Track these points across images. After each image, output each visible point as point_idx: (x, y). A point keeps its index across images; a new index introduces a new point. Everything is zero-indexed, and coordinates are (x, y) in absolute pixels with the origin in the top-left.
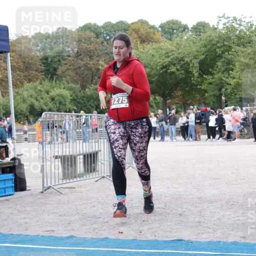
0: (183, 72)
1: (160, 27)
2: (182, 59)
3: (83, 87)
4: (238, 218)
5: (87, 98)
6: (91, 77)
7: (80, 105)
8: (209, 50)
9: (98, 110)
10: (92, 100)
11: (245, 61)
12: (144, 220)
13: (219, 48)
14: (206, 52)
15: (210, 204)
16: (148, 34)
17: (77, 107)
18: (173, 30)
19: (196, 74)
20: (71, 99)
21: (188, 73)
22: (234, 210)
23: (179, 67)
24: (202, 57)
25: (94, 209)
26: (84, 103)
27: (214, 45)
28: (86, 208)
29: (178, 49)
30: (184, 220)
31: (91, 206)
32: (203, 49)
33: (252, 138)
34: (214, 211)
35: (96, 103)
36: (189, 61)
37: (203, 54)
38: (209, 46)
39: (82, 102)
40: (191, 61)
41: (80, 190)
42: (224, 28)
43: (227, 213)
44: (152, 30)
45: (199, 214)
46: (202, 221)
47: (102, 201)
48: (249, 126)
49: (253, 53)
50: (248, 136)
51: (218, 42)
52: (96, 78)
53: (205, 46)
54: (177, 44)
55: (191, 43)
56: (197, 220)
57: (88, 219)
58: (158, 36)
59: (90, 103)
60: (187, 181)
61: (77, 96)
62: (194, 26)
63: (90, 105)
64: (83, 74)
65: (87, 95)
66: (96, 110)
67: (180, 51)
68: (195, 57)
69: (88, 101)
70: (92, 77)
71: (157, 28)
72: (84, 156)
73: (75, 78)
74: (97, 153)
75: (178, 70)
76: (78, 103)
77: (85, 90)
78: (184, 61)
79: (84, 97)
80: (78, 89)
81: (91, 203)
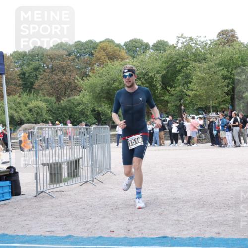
0: (147, 85)
1: (124, 45)
2: (146, 74)
3: (58, 99)
4: (210, 216)
5: (62, 109)
6: (64, 90)
7: (55, 116)
8: (170, 65)
9: (71, 119)
10: (66, 111)
11: (201, 76)
12: (129, 219)
13: (178, 63)
14: (168, 68)
15: (185, 204)
16: (115, 51)
17: (53, 117)
18: (136, 48)
19: (160, 87)
20: (47, 110)
21: (152, 86)
22: (206, 209)
23: (144, 81)
24: (164, 72)
25: (84, 210)
26: (59, 113)
27: (174, 61)
28: (77, 210)
29: (143, 65)
30: (164, 219)
31: (81, 208)
32: (165, 65)
33: (209, 142)
34: (189, 210)
35: (69, 113)
36: (153, 76)
37: (165, 70)
38: (170, 63)
39: (58, 112)
40: (154, 76)
41: (69, 193)
42: (182, 46)
43: (200, 212)
44: (117, 48)
45: (176, 213)
46: (180, 219)
47: (90, 203)
48: (206, 132)
49: (208, 69)
50: (206, 141)
51: (177, 59)
52: (69, 91)
53: (166, 62)
54: (142, 61)
55: (154, 60)
56: (175, 218)
57: (81, 220)
58: (123, 53)
59: (64, 113)
60: (160, 183)
61: (52, 107)
62: (155, 44)
63: (65, 115)
64: (57, 87)
65: (61, 106)
66: (70, 119)
67: (144, 67)
68: (158, 72)
69: (63, 112)
70: (66, 90)
71: (121, 46)
72: (68, 163)
73: (51, 91)
74: (79, 160)
75: (143, 83)
76: (53, 113)
77: (60, 102)
78: (148, 75)
79: (59, 108)
80: (53, 101)
81: (81, 205)
